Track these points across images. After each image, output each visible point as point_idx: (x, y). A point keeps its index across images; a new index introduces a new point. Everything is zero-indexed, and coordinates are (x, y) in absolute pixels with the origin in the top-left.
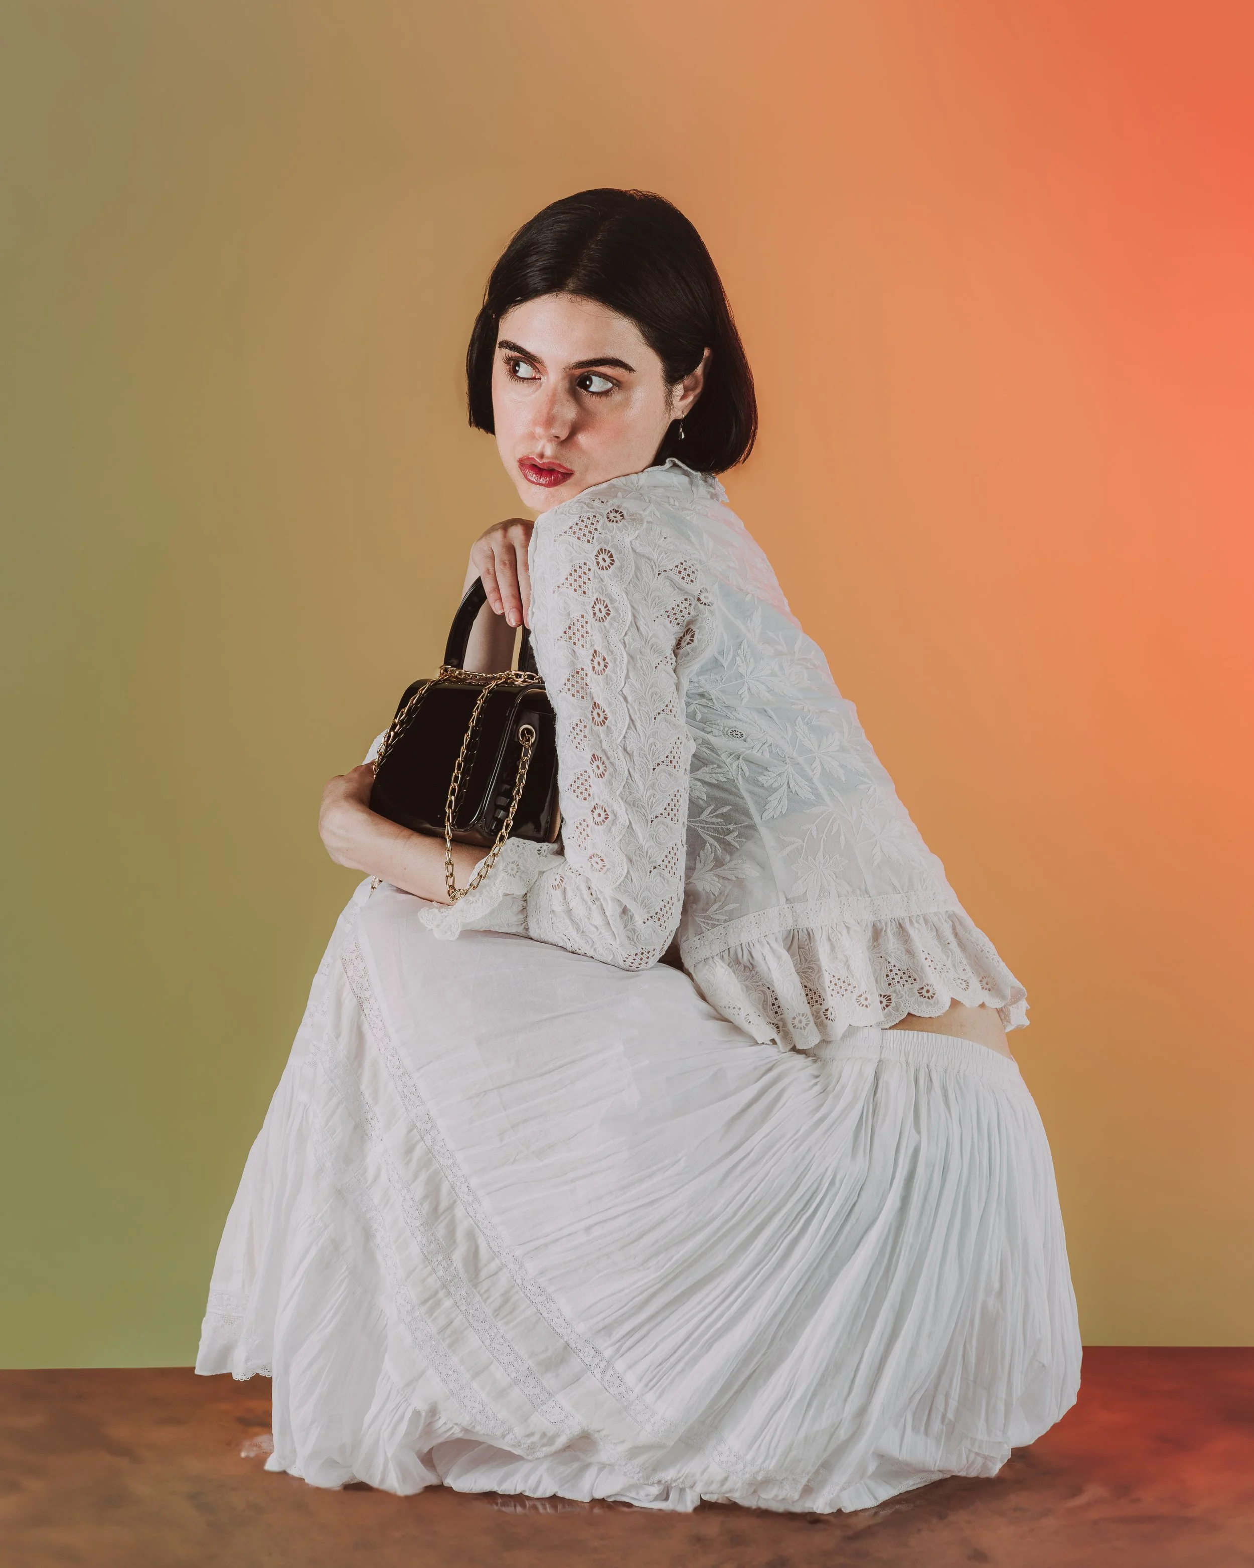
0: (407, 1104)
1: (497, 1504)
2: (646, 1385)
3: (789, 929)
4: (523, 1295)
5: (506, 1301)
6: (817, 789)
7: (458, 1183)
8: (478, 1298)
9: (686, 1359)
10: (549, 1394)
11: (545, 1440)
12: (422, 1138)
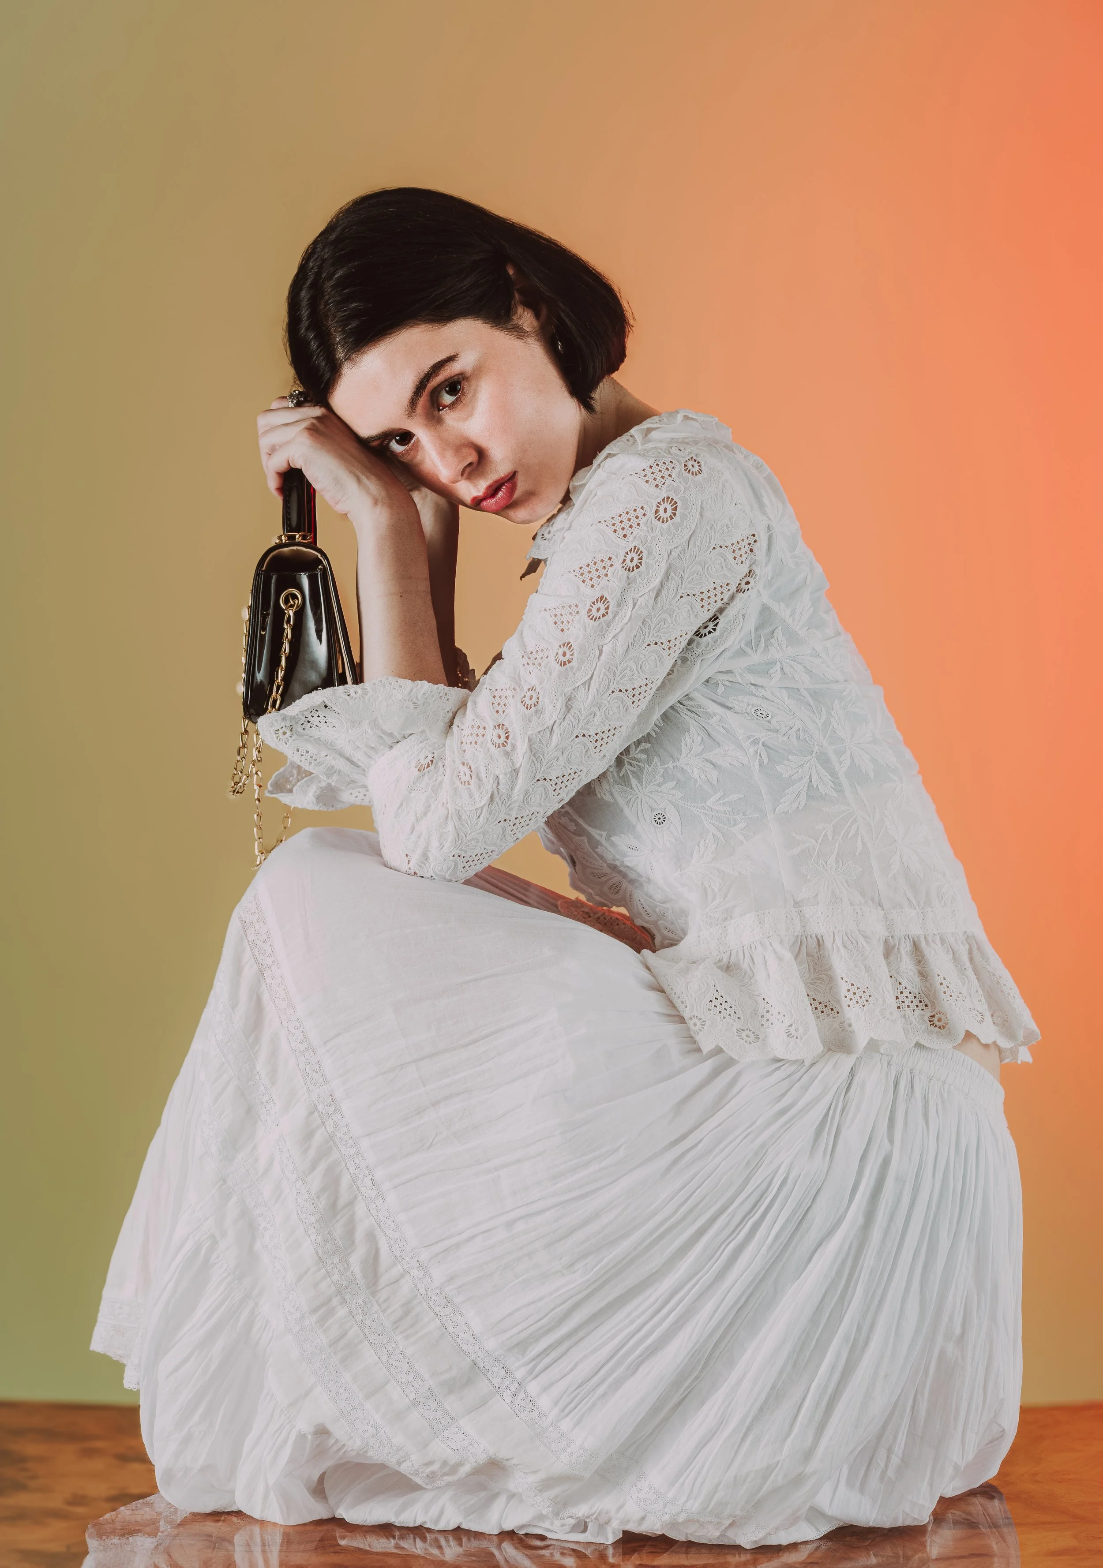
0: (309, 1083)
1: (394, 1537)
2: (563, 1410)
3: (796, 934)
4: (427, 1307)
5: (407, 1313)
6: (840, 785)
7: (361, 1176)
8: (376, 1308)
9: (610, 1380)
10: (452, 1419)
11: (447, 1469)
12: (323, 1123)
